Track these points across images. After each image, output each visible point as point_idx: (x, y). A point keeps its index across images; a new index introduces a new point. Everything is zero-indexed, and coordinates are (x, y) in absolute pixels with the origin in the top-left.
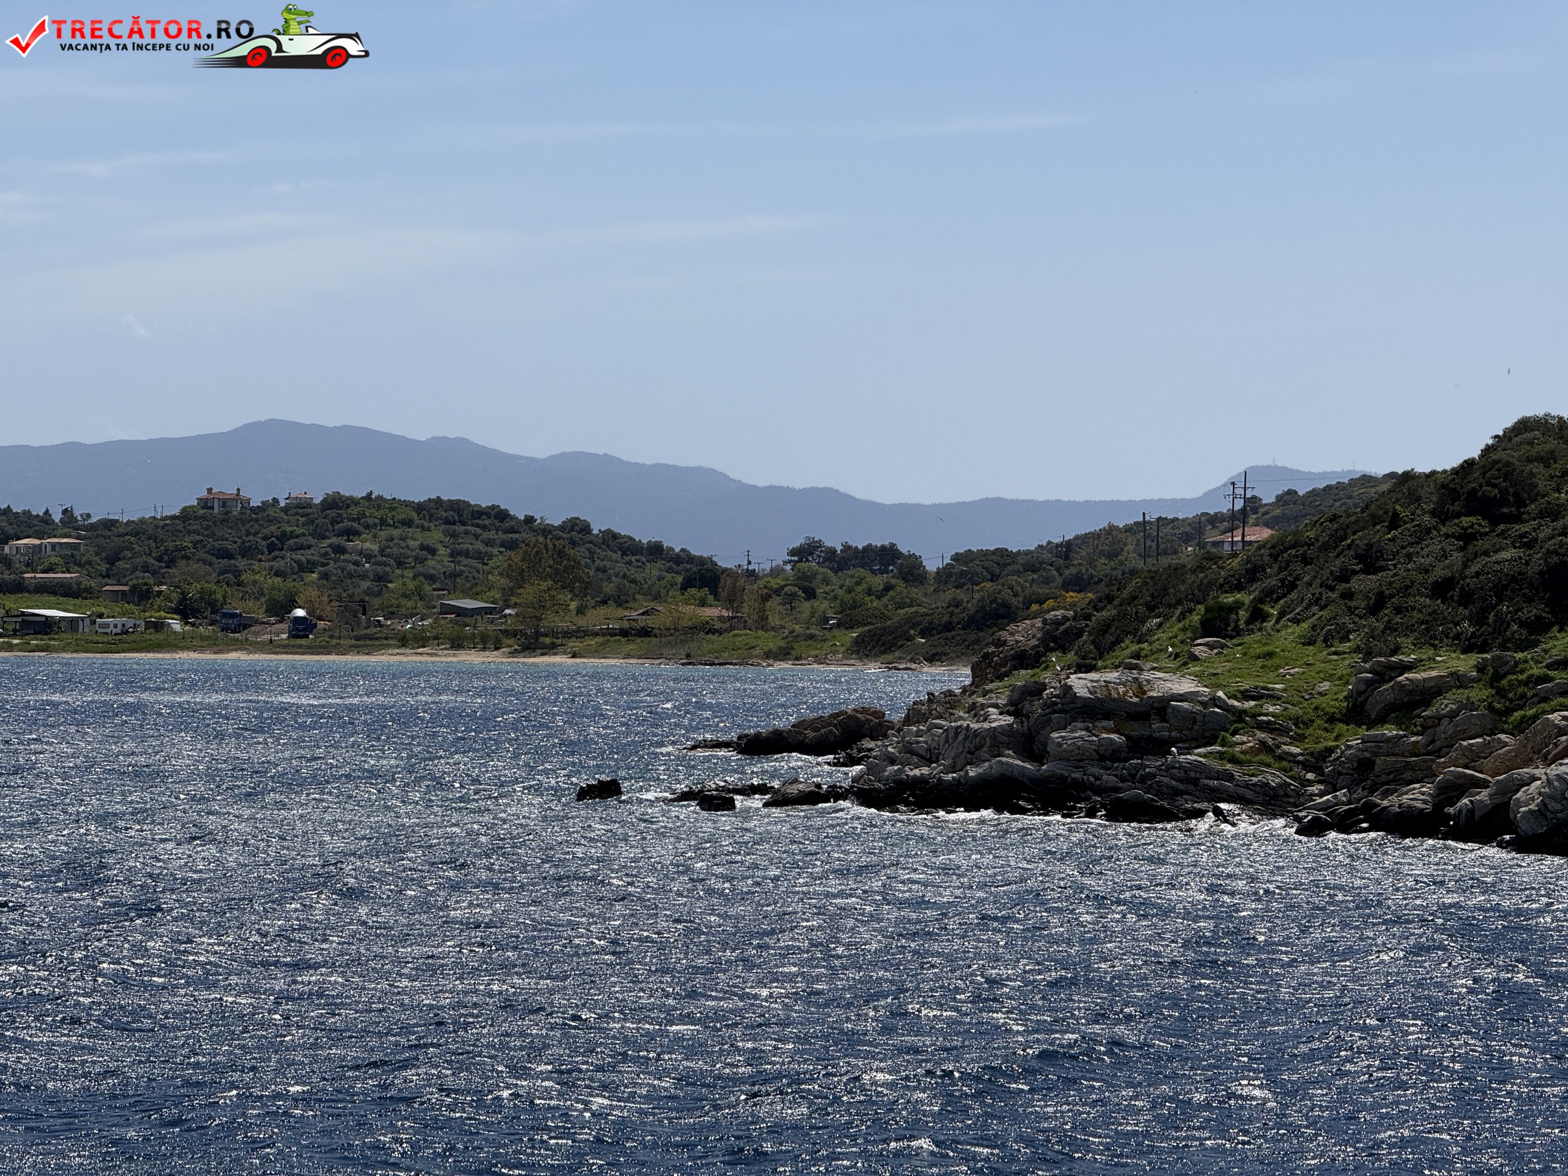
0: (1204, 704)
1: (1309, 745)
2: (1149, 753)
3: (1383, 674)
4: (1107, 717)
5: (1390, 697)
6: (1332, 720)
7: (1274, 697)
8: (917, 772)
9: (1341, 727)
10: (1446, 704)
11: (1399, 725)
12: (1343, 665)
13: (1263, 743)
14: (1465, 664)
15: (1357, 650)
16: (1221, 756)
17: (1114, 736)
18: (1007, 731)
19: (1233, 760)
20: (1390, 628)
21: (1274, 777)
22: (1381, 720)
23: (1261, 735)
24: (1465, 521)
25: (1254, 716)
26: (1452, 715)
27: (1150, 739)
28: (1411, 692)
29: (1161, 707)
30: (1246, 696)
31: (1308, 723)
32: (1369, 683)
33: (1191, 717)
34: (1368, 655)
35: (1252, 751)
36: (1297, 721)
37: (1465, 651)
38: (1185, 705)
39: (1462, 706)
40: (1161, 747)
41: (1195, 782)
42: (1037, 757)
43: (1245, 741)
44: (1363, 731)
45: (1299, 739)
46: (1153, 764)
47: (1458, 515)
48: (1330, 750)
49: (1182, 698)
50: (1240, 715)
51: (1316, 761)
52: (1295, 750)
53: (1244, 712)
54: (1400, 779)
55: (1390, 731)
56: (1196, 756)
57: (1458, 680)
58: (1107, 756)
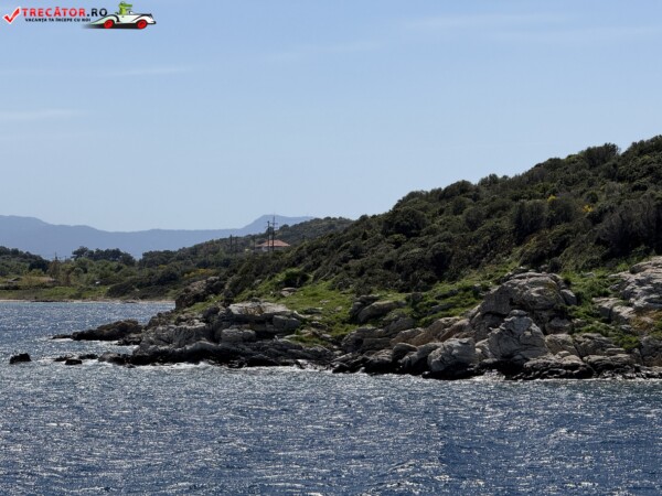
0: (289, 317)
1: (335, 334)
2: (265, 338)
3: (365, 303)
4: (246, 323)
5: (369, 312)
6: (344, 322)
7: (319, 313)
8: (163, 348)
9: (348, 325)
10: (393, 315)
11: (373, 324)
12: (348, 299)
13: (314, 333)
14: (401, 297)
15: (353, 292)
16: (297, 339)
17: (250, 331)
18: (203, 329)
19: (302, 341)
20: (367, 282)
21: (319, 348)
22: (365, 322)
23: (313, 330)
24: (396, 236)
25: (310, 321)
26: (396, 320)
27: (266, 332)
28: (378, 310)
29: (270, 318)
30: (306, 313)
31: (334, 324)
32: (360, 307)
33: (283, 322)
34: (359, 294)
35: (309, 336)
36: (329, 323)
37: (400, 292)
38: (280, 317)
39: (400, 316)
40: (270, 335)
41: (285, 350)
42: (216, 341)
43: (306, 332)
44: (357, 327)
45: (329, 331)
46: (267, 342)
47: (392, 234)
48: (343, 336)
49: (279, 314)
50: (304, 321)
51: (337, 341)
52: (328, 336)
53: (306, 320)
54: (375, 348)
55: (369, 327)
56: (286, 339)
57: (398, 305)
58: (247, 340)
